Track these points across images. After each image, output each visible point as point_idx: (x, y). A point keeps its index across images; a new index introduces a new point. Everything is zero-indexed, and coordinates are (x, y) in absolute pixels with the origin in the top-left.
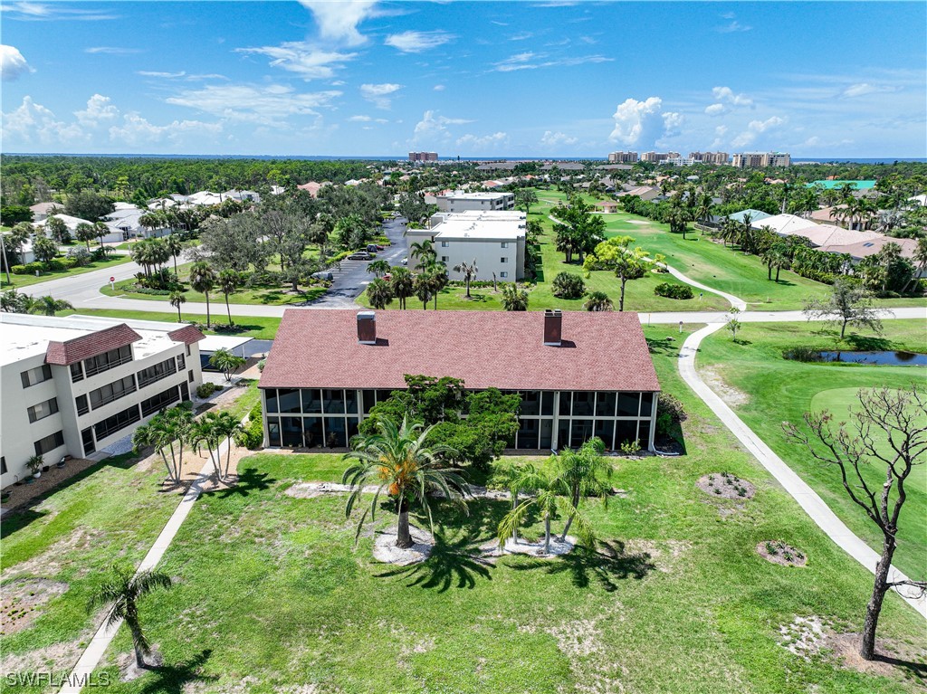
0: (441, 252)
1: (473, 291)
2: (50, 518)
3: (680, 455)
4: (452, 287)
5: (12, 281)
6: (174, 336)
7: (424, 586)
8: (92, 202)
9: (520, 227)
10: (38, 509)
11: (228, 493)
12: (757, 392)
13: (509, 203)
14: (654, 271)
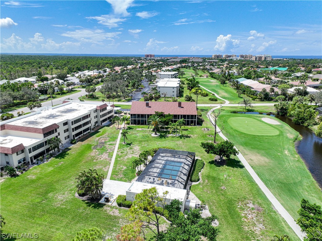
1: (166, 99)
2: (101, 132)
3: (201, 126)
4: (161, 98)
5: (56, 96)
7: (159, 138)
9: (178, 84)
11: (127, 130)
14: (211, 95)
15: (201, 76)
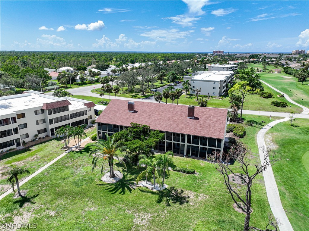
0: (193, 84)
2: (31, 151)
3: (231, 164)
5: (72, 87)
6: (85, 104)
7: (109, 191)
8: (102, 65)
10: (31, 149)
11: (77, 152)
12: (283, 146)
13: (235, 69)
14: (278, 96)
15: (270, 71)
